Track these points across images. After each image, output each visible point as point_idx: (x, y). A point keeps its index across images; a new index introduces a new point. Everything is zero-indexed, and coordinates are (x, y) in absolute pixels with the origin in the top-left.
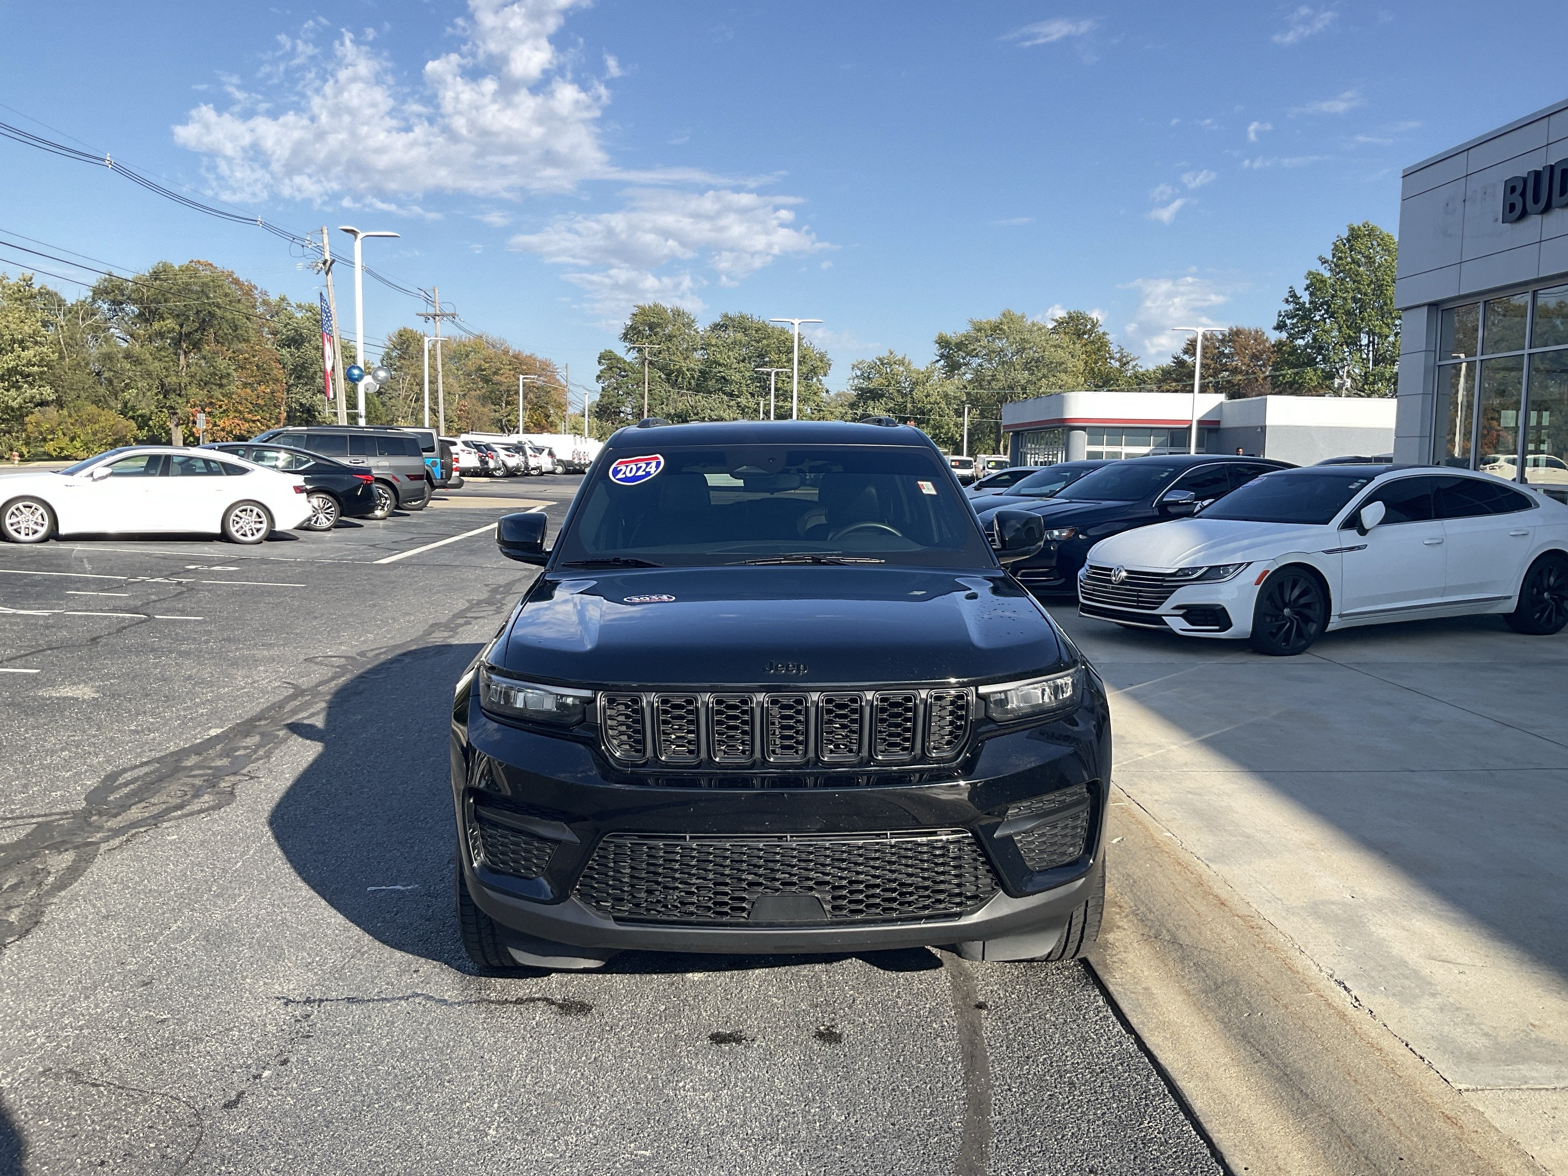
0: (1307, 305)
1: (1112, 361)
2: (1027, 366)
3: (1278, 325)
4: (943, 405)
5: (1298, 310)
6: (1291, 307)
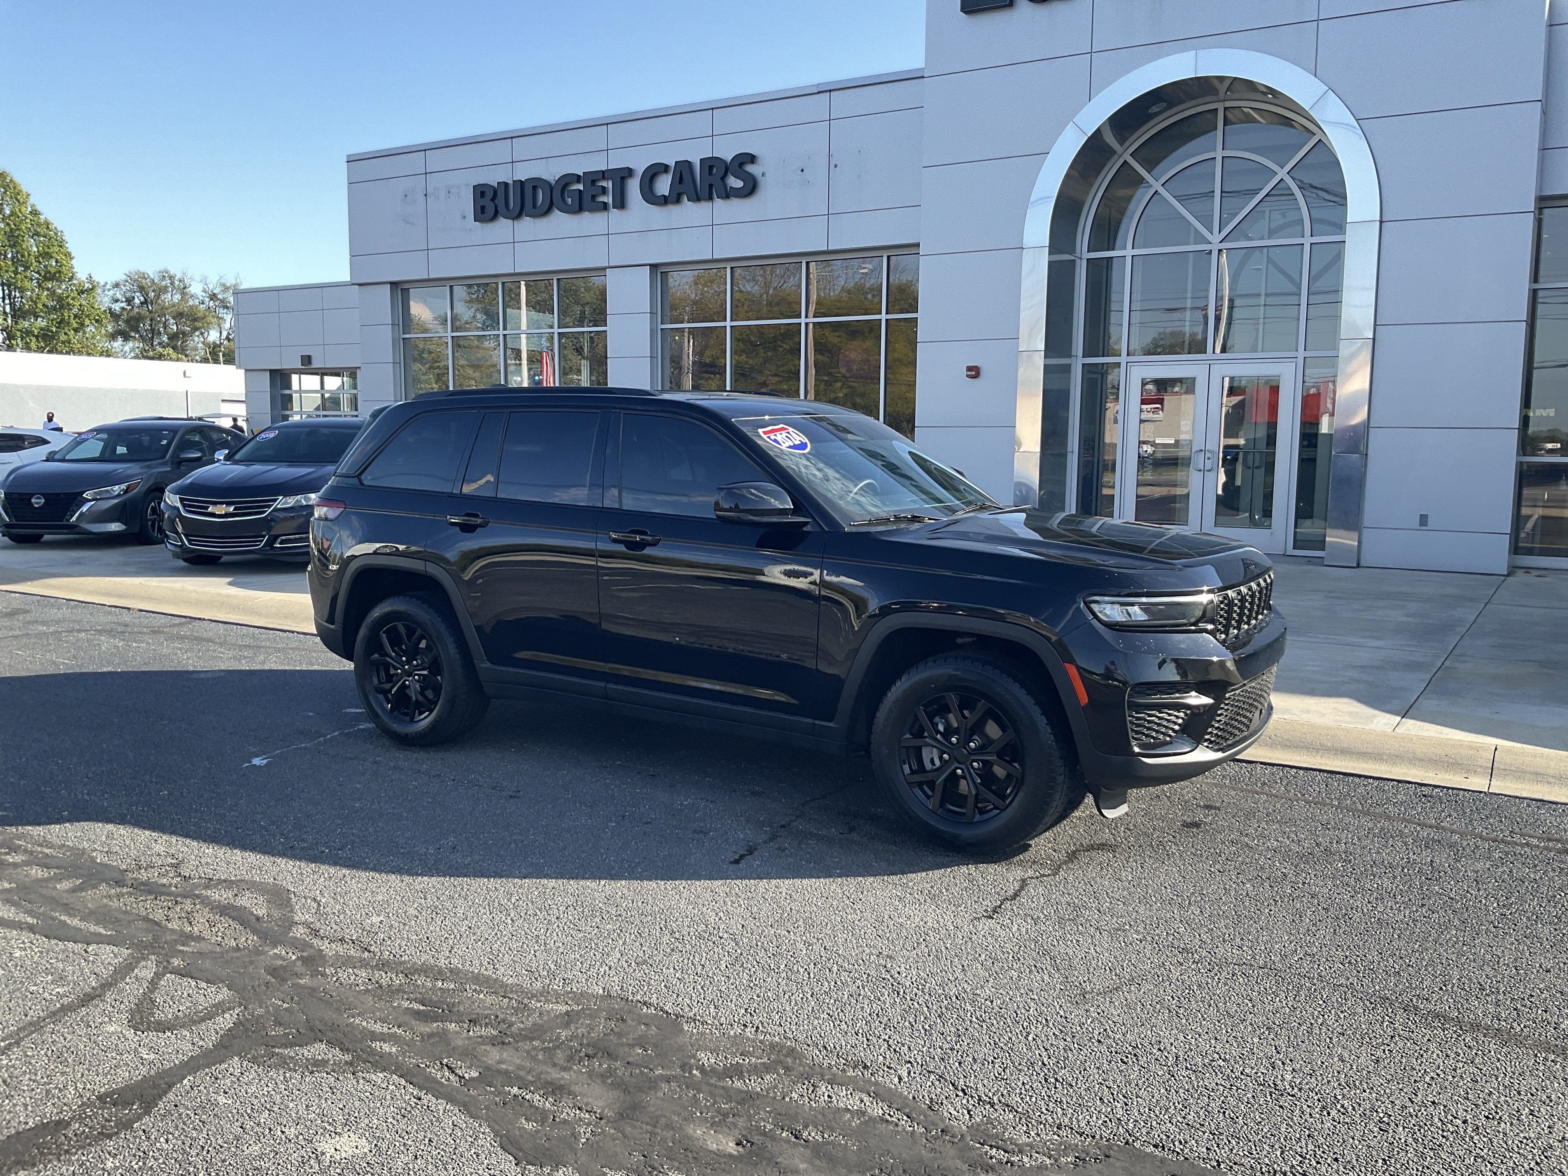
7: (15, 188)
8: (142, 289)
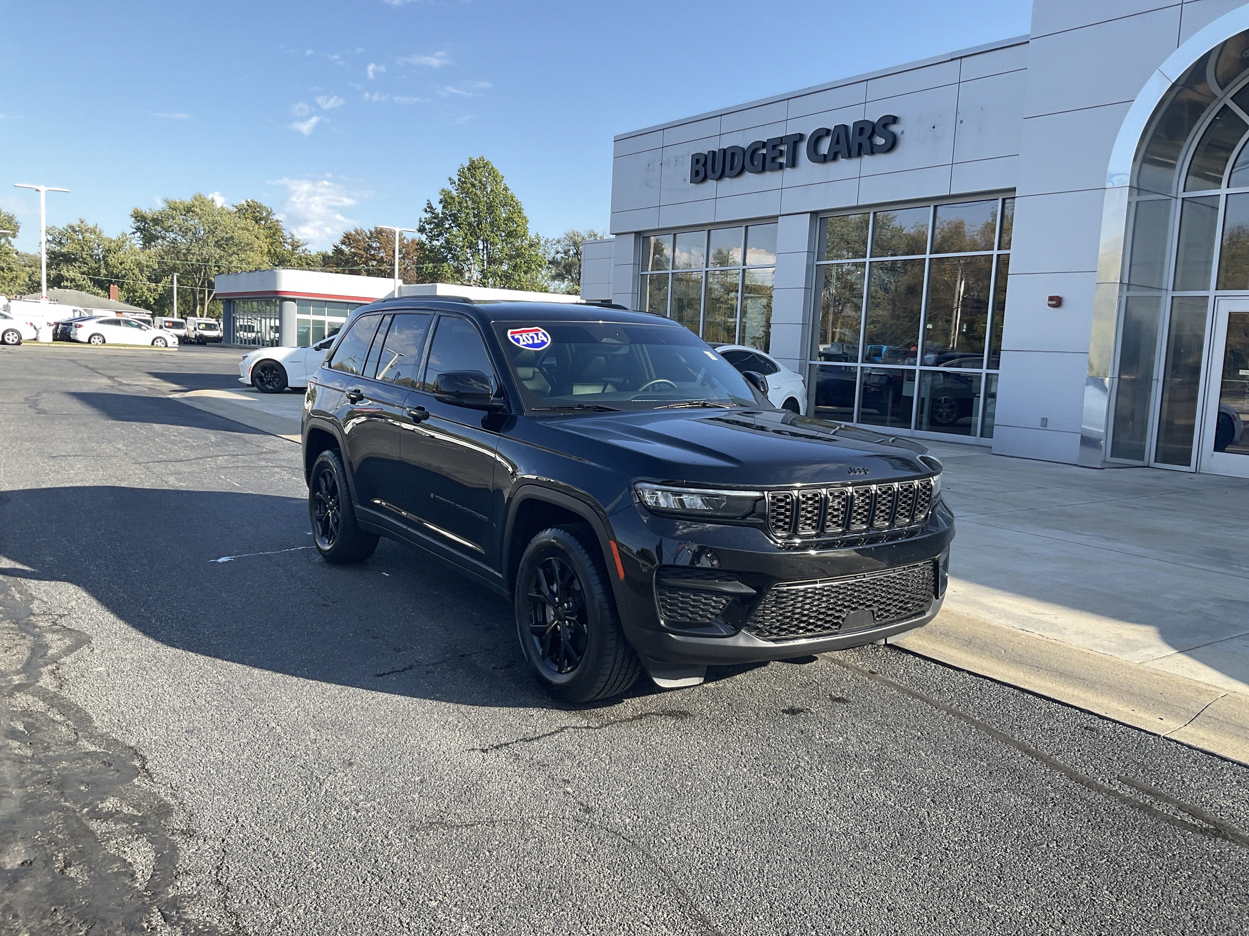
0: (440, 215)
1: (286, 245)
2: (218, 244)
3: (420, 228)
4: (137, 271)
5: (434, 218)
6: (429, 215)
7: (494, 172)
8: (575, 244)
